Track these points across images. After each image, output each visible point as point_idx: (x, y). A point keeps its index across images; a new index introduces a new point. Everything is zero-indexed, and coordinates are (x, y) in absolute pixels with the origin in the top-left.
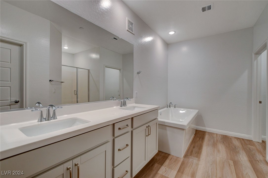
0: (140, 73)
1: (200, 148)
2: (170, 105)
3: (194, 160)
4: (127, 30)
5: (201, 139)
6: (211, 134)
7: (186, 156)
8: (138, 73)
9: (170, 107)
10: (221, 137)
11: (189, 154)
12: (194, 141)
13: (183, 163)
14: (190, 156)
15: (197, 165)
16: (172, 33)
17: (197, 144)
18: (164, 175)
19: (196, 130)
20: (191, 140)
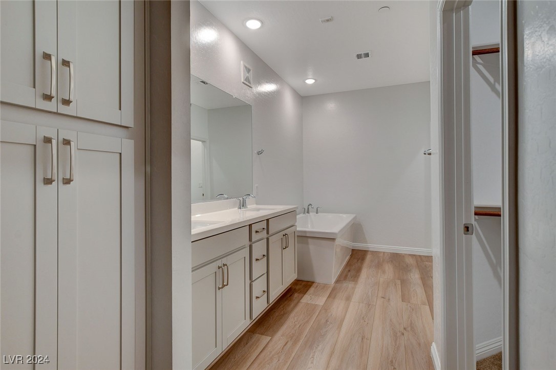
0: (262, 153)
1: (359, 270)
2: (308, 208)
3: (350, 285)
4: (243, 83)
5: (359, 261)
6: (375, 253)
7: (338, 281)
8: (259, 153)
9: (308, 212)
10: (390, 255)
11: (342, 279)
12: (349, 264)
13: (334, 289)
14: (344, 281)
15: (354, 288)
16: (310, 82)
17: (354, 267)
18: (309, 302)
19: (353, 250)
20: (345, 263)
